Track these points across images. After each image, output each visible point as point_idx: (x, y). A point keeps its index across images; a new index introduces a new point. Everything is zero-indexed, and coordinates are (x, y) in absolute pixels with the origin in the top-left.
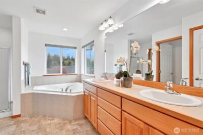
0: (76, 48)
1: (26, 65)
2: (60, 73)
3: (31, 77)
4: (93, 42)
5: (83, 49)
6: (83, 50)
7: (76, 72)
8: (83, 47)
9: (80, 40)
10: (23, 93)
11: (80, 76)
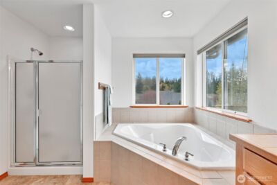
0: (184, 56)
1: (104, 89)
2: (155, 103)
3: (113, 109)
4: (245, 22)
5: (201, 55)
6: (199, 57)
7: (184, 103)
8: (199, 52)
9: (192, 38)
10: (97, 140)
11: (193, 110)
